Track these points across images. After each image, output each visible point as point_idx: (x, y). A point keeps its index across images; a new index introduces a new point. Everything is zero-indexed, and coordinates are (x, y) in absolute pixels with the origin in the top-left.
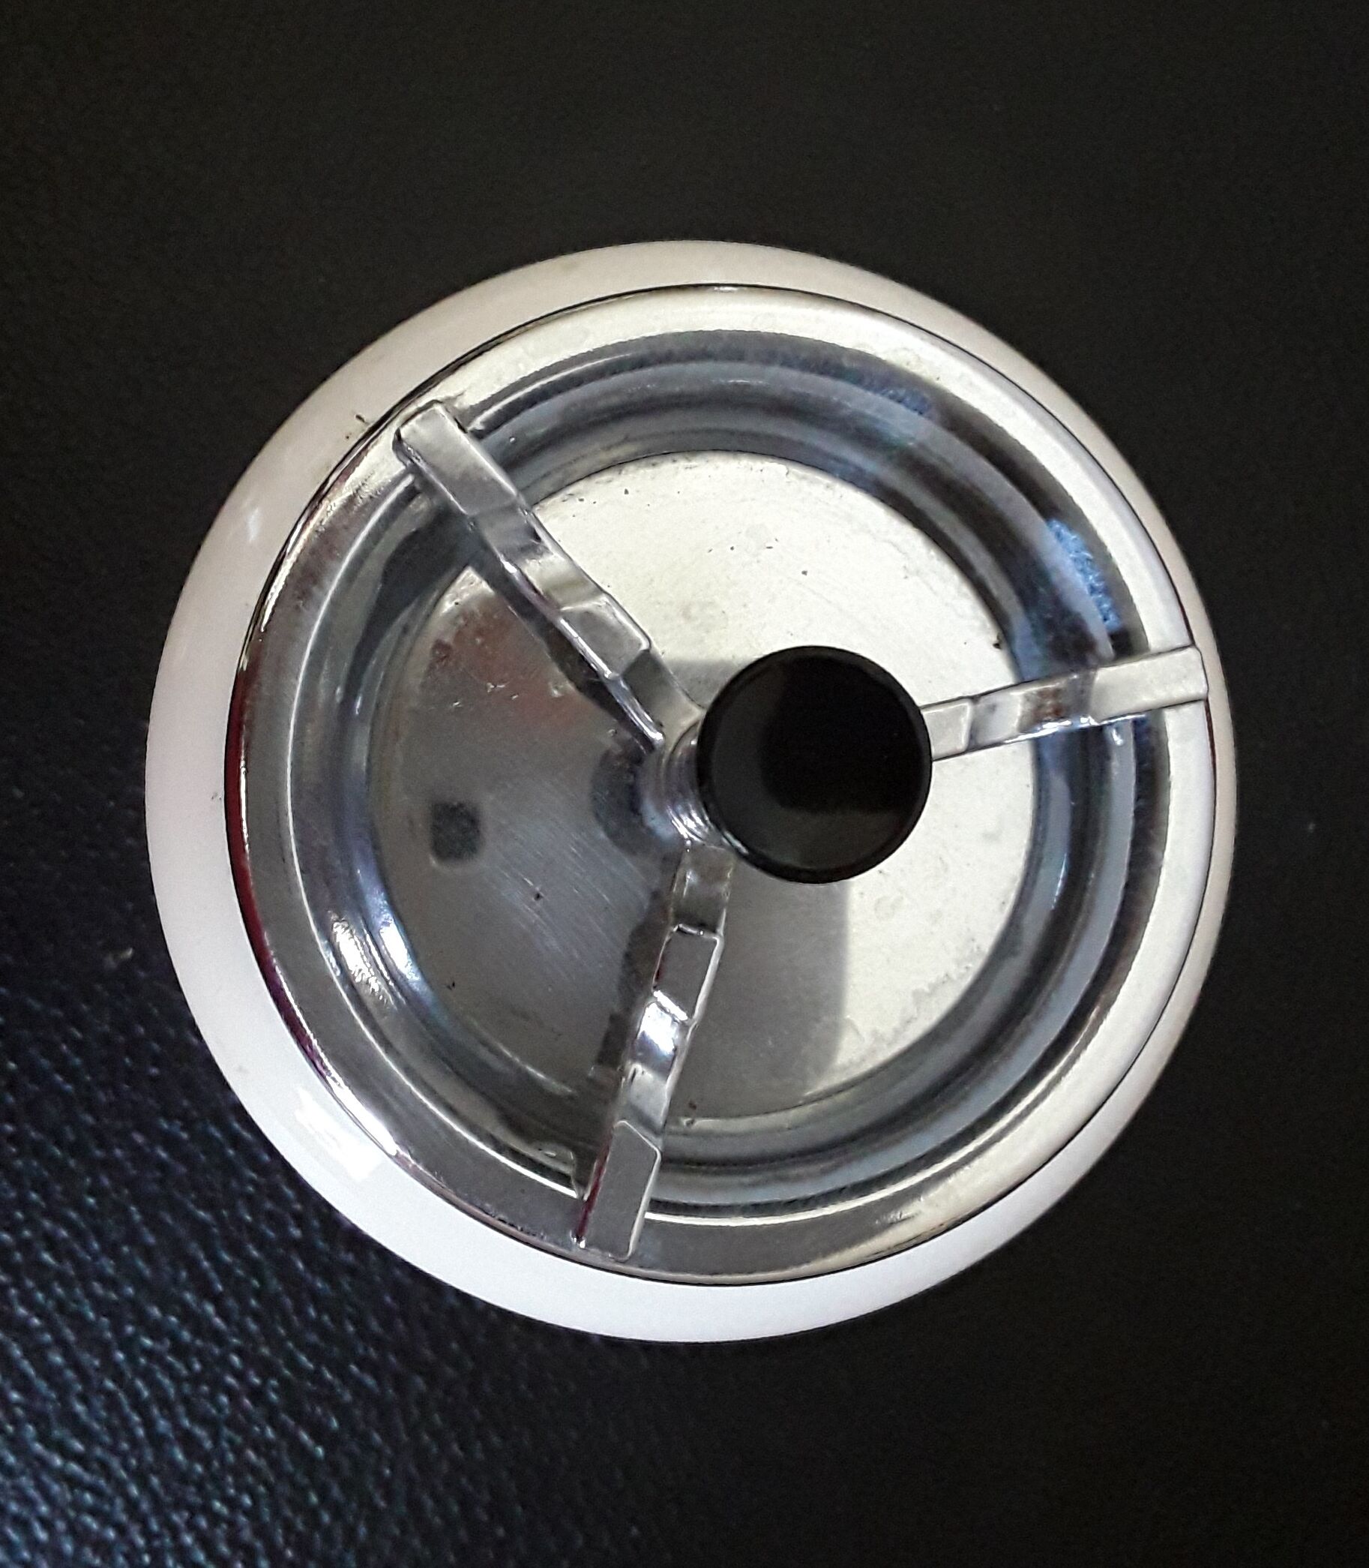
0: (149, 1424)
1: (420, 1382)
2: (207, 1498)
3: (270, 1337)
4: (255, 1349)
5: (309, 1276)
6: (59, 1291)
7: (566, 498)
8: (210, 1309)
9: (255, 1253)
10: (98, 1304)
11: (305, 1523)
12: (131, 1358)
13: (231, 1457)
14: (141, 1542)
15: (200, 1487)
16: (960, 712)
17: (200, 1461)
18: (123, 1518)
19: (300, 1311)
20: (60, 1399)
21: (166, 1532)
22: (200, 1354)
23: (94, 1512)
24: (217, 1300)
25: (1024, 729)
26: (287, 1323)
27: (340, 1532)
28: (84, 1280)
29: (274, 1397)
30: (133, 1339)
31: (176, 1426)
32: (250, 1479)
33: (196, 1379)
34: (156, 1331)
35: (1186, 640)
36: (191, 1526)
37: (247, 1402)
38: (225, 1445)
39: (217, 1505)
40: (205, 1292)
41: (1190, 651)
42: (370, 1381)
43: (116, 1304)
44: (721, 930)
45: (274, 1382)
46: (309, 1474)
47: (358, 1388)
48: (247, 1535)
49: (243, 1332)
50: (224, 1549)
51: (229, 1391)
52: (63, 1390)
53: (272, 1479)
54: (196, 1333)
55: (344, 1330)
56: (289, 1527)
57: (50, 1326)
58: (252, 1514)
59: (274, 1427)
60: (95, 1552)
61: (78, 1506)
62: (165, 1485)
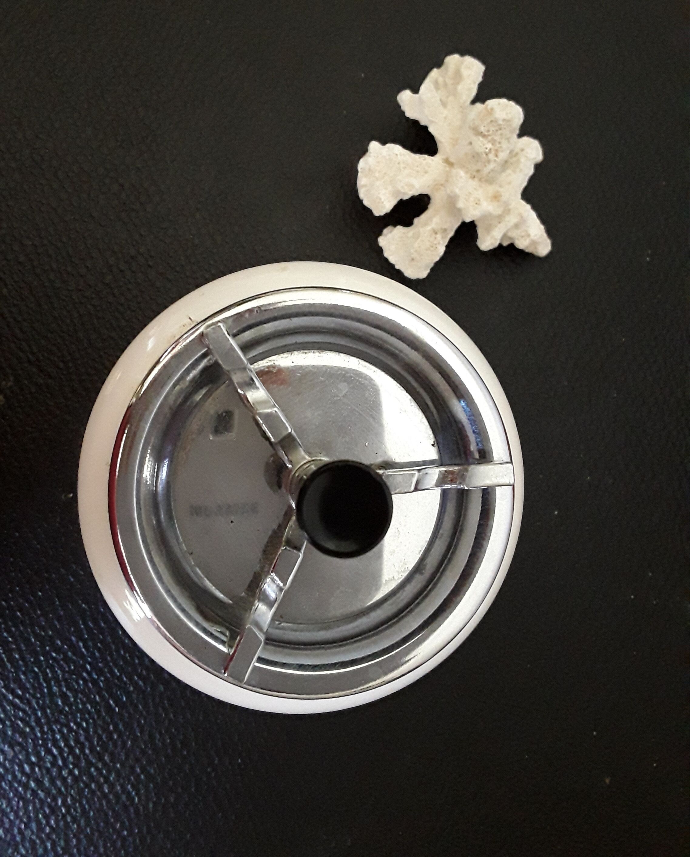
0: (49, 688)
1: (161, 688)
2: (69, 721)
3: (104, 660)
4: (97, 664)
5: (123, 638)
6: (21, 628)
7: (268, 361)
8: (81, 644)
9: (103, 625)
10: (37, 636)
11: (106, 737)
12: (46, 660)
13: (80, 706)
14: (39, 735)
15: (66, 716)
16: (413, 475)
17: (68, 705)
18: (33, 724)
19: (118, 651)
20: (15, 672)
21: (50, 732)
22: (74, 662)
23: (22, 720)
24: (85, 642)
25: (438, 485)
26: (111, 655)
27: (120, 743)
28: (32, 625)
29: (101, 684)
30: (49, 652)
31: (61, 690)
32: (87, 716)
33: (71, 672)
34: (58, 650)
35: (509, 460)
36: (61, 732)
37: (90, 685)
38: (79, 701)
39: (72, 724)
40: (80, 638)
41: (510, 465)
42: (141, 683)
43: (43, 637)
44: (302, 551)
45: (103, 679)
46: (111, 718)
47: (136, 685)
48: (82, 739)
49: (93, 656)
50: (72, 743)
51: (84, 679)
52: (17, 668)
53: (96, 717)
54: (74, 654)
55: (134, 661)
56: (100, 738)
57: (15, 642)
58: (86, 730)
59: (100, 697)
60: (20, 736)
61: (16, 716)
62: (53, 714)
